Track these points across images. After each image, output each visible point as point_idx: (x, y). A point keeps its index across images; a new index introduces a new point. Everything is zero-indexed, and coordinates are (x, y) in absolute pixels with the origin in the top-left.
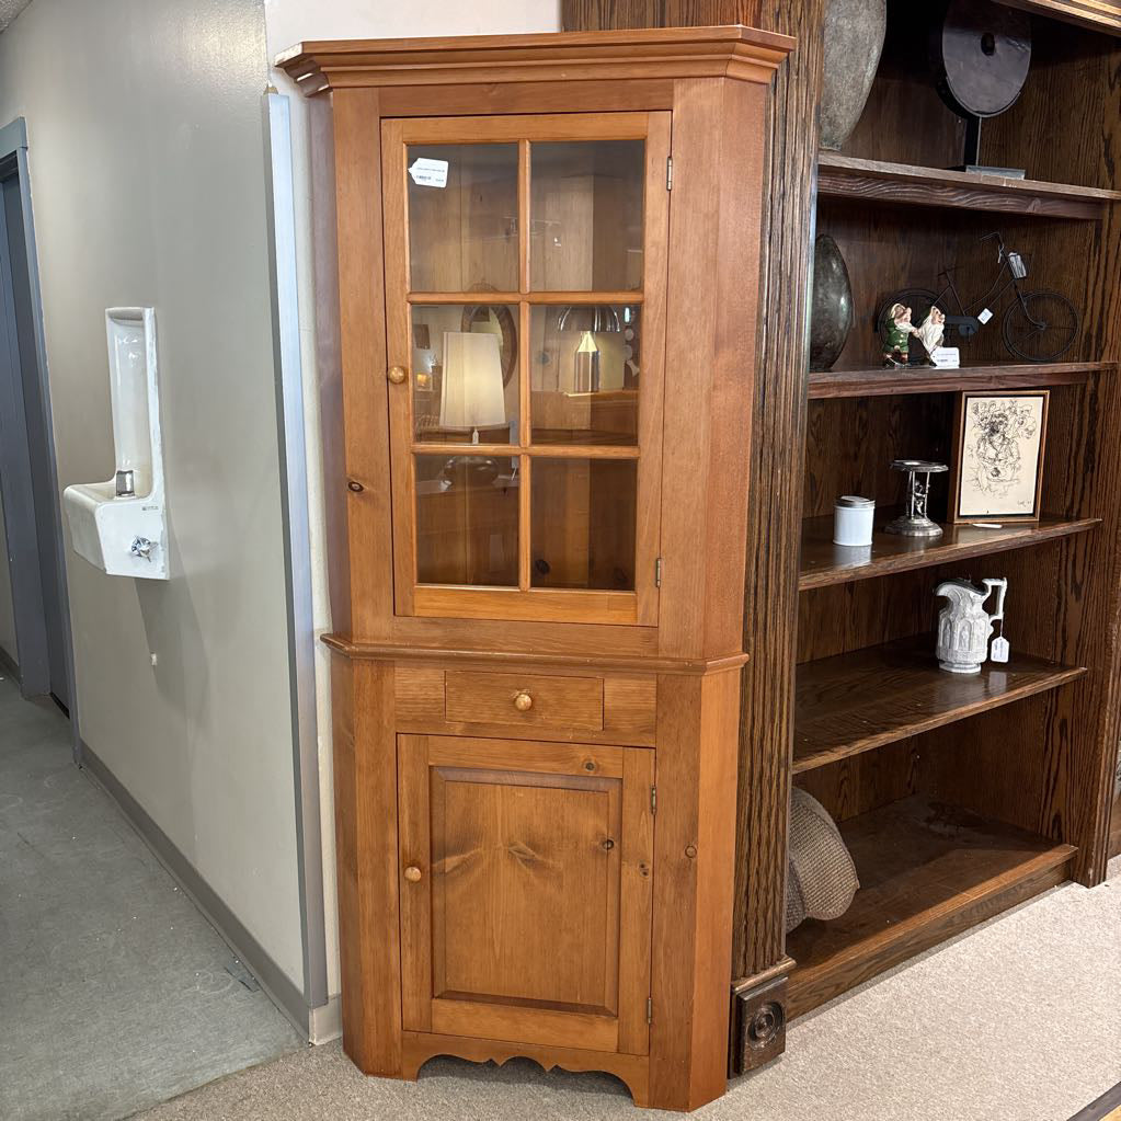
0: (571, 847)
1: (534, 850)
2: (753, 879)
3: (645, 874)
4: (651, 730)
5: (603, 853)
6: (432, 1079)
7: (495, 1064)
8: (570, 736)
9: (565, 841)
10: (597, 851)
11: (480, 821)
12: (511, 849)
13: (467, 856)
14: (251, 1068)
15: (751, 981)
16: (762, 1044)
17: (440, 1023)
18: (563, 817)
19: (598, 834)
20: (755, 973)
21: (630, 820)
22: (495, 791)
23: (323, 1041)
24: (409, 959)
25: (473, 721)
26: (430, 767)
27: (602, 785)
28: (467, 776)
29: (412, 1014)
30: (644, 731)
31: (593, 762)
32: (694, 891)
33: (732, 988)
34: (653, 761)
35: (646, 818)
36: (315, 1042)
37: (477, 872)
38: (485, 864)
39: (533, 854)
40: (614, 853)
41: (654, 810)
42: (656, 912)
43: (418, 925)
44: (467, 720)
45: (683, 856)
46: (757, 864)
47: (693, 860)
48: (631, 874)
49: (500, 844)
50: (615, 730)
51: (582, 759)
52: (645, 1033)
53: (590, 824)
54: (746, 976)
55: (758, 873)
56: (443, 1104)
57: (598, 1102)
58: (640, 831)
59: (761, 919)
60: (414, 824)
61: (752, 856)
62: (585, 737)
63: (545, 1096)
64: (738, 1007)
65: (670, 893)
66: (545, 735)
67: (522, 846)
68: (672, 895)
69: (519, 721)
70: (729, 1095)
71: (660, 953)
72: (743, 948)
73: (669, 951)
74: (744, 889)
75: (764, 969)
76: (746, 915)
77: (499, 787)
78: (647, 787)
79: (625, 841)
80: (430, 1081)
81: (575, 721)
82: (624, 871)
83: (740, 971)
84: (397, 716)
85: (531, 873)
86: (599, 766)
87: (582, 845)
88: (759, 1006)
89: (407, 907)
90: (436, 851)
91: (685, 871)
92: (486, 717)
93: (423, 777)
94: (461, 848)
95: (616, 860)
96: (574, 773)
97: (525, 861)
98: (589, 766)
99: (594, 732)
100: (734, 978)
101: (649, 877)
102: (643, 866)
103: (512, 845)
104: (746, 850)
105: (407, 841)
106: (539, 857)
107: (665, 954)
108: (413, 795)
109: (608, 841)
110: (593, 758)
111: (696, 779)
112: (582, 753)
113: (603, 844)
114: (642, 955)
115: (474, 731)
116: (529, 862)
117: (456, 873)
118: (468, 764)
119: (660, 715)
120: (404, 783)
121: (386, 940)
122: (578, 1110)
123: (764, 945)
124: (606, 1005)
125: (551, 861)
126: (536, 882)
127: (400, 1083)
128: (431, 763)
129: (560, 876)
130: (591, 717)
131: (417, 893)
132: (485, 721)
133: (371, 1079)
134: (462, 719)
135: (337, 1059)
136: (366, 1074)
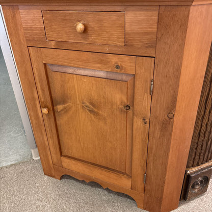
0: (109, 107)
1: (93, 106)
2: (204, 128)
3: (145, 123)
4: (153, 45)
5: (125, 112)
7: (85, 182)
8: (107, 49)
9: (107, 104)
10: (122, 110)
11: (69, 92)
12: (83, 105)
13: (66, 105)
14: (11, 165)
15: (195, 169)
16: (196, 190)
17: (65, 165)
18: (105, 93)
19: (122, 102)
20: (198, 165)
21: (138, 98)
22: (73, 78)
23: (36, 159)
24: (51, 142)
25: (60, 40)
26: (45, 64)
27: (124, 78)
28: (61, 69)
29: (55, 160)
31: (119, 65)
32: (170, 134)
33: (186, 172)
34: (153, 65)
35: (147, 97)
36: (34, 158)
37: (71, 113)
38: (73, 109)
39: (93, 108)
40: (130, 112)
41: (152, 93)
42: (150, 140)
43: (52, 131)
44: (56, 40)
45: (166, 117)
46: (207, 120)
47: (172, 120)
48: (138, 123)
49: (78, 102)
50: (132, 45)
51: (113, 63)
52: (143, 186)
53: (118, 97)
54: (193, 166)
55: (207, 125)
58: (143, 103)
59: (205, 145)
60: (43, 90)
61: (205, 118)
62: (115, 50)
63: (104, 195)
64: (188, 178)
65: (158, 134)
66: (94, 48)
67: (88, 104)
68: (159, 135)
69: (81, 40)
70: (179, 209)
71: (151, 158)
72: (194, 156)
73: (155, 158)
74: (198, 131)
75: (203, 163)
76: (197, 143)
77: (75, 76)
78: (149, 80)
79: (136, 107)
80: (65, 181)
81: (109, 40)
82: (135, 120)
83: (191, 165)
84: (26, 37)
85: (92, 116)
86: (122, 67)
87: (115, 107)
88: (198, 178)
89: (47, 123)
90: (54, 103)
91: (167, 125)
92: (64, 38)
93: (43, 69)
94: (63, 102)
95: (131, 115)
96: (110, 70)
97: (89, 111)
98: (117, 67)
99: (119, 47)
100: (188, 167)
101: (147, 125)
102: (144, 120)
103: (83, 103)
104: (203, 114)
105: (41, 97)
106: (95, 110)
107: (154, 159)
108: (40, 76)
109: (127, 106)
110: (119, 62)
111: (178, 77)
112: (114, 59)
113: (125, 107)
114: (143, 158)
115: (60, 46)
116: (91, 111)
117: (62, 112)
118: (60, 63)
119: (159, 36)
120: (35, 71)
121: (42, 134)
123: (204, 155)
124: (127, 172)
125: (101, 112)
126: (95, 120)
127: (55, 180)
128: (44, 62)
129: (105, 119)
130: (118, 38)
131: (49, 118)
132: (64, 40)
133: (46, 176)
134: (53, 39)
135: (39, 166)
136: (45, 174)
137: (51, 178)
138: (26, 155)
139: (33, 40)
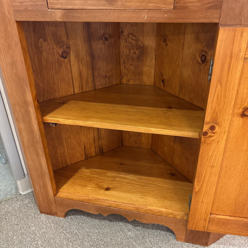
6: (72, 217)
7: (102, 216)
23: (26, 193)
30: (210, 8)
36: (21, 193)
50: (185, 8)
56: (76, 234)
57: (156, 237)
80: (71, 218)
81: (149, 2)
92: (77, 4)
99: (165, 12)
122: (146, 242)
127: (57, 218)
132: (77, 7)
133: (43, 215)
134: (59, 6)
135: (30, 203)
136: (41, 212)
137: (51, 217)
138: (9, 189)
139: (26, 10)
